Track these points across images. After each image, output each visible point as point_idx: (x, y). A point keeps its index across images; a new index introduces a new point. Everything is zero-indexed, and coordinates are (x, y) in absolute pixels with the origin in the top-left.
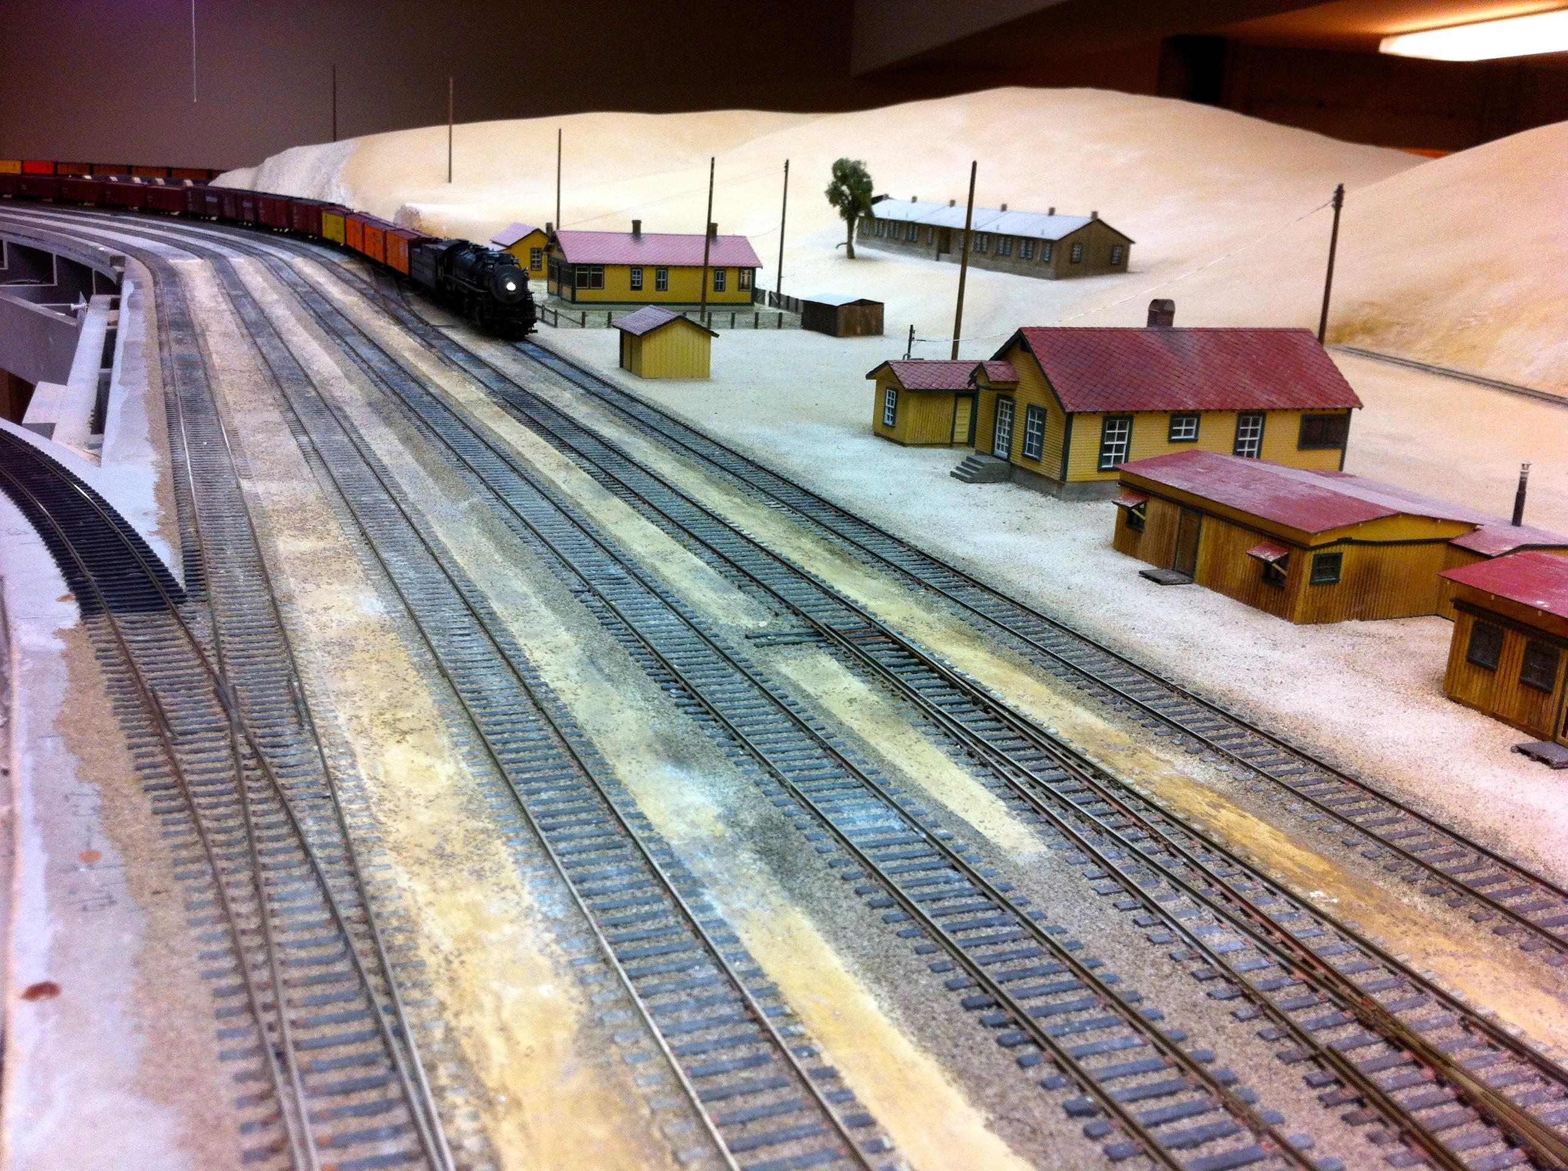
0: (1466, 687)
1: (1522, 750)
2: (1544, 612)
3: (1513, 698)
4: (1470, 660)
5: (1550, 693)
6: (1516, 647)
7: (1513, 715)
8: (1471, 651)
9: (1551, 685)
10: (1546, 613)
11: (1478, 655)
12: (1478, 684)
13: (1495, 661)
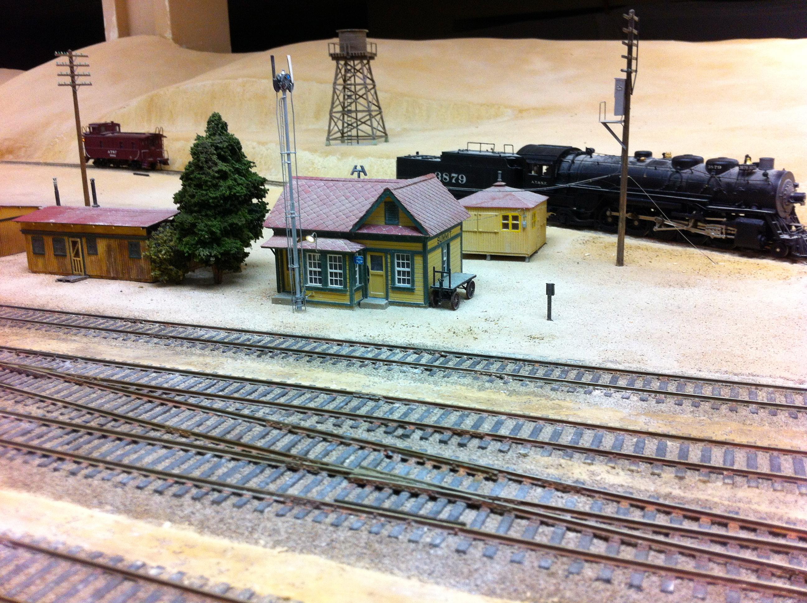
0: (36, 265)
1: (60, 280)
2: (53, 223)
3: (54, 262)
4: (35, 253)
5: (65, 256)
6: (49, 241)
7: (56, 270)
8: (33, 249)
9: (65, 252)
10: (54, 224)
11: (37, 251)
12: (40, 262)
13: (44, 251)
